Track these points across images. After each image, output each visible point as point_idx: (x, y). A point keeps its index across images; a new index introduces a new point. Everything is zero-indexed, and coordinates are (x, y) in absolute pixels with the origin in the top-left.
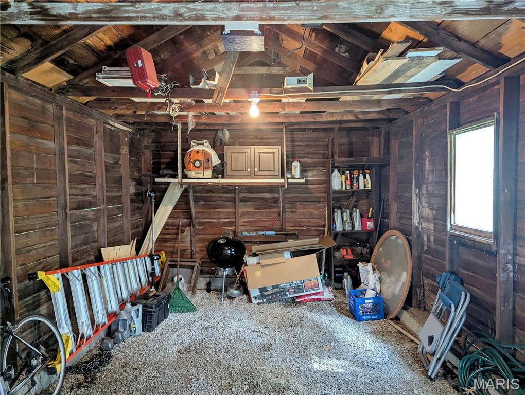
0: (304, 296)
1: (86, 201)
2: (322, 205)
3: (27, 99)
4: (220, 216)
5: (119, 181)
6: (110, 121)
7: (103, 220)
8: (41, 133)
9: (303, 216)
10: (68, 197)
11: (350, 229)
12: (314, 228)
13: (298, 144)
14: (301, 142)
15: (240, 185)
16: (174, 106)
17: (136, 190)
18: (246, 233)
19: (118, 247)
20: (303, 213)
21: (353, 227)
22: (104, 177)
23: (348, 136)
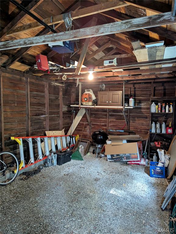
0: (131, 161)
1: (40, 113)
2: (148, 119)
3: (13, 76)
4: (101, 122)
5: (58, 106)
6: (52, 82)
7: (48, 120)
8: (19, 88)
9: (139, 124)
10: (29, 111)
11: (160, 132)
12: (144, 130)
13: (137, 90)
14: (139, 89)
15: (109, 109)
16: (64, 76)
17: (68, 109)
18: (111, 130)
19: (55, 131)
20: (139, 123)
21: (161, 131)
22: (48, 104)
23: (163, 85)
